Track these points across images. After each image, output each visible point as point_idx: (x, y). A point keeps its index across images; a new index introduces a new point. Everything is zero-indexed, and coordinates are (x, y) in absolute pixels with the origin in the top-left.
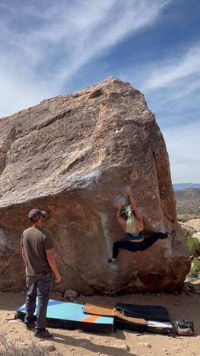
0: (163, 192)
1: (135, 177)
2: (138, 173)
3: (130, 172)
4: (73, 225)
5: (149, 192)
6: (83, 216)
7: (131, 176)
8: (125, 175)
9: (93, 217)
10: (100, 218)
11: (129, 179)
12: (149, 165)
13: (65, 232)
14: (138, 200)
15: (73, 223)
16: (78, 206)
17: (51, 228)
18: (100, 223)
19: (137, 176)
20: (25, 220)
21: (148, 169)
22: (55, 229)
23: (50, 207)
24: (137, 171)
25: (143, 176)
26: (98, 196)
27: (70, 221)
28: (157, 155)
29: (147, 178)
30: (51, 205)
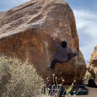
0: (73, 35)
1: (61, 25)
2: (62, 23)
3: (59, 22)
4: (32, 49)
5: (67, 32)
6: (37, 44)
7: (59, 24)
8: (56, 23)
9: (41, 44)
10: (44, 45)
11: (58, 25)
12: (67, 21)
13: (28, 53)
14: (62, 35)
15: (32, 48)
16: (35, 39)
17: (22, 51)
18: (45, 48)
19: (62, 25)
20: (9, 47)
21: (66, 22)
22: (23, 52)
23: (21, 39)
24: (62, 22)
25: (64, 25)
26: (44, 32)
27: (31, 47)
28: (70, 17)
29: (66, 26)
30: (22, 38)
